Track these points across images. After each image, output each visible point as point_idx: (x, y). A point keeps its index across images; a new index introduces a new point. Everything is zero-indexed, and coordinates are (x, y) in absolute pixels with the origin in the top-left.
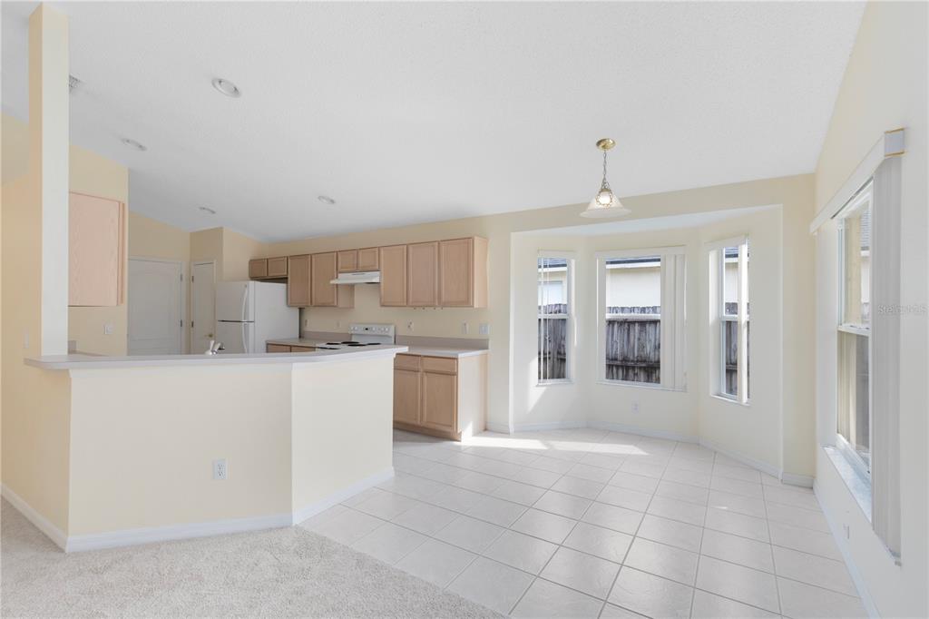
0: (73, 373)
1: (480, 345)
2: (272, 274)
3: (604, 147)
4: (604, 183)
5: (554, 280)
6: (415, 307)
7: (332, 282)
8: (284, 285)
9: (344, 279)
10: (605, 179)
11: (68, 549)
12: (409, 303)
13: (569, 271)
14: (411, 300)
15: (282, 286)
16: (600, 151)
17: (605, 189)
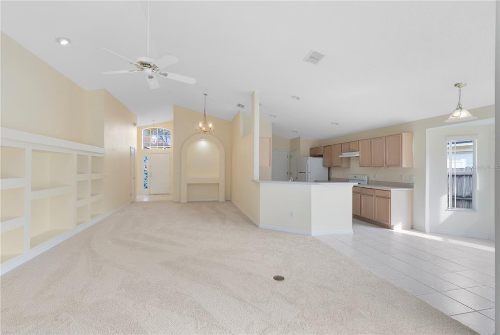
0: (261, 184)
1: (409, 186)
2: (318, 154)
3: (459, 87)
4: (459, 104)
5: (461, 151)
6: (376, 167)
7: (340, 157)
8: (322, 158)
9: (345, 155)
10: (459, 103)
11: (260, 227)
12: (371, 165)
13: (474, 145)
14: (372, 164)
15: (321, 159)
16: (457, 89)
17: (460, 108)
